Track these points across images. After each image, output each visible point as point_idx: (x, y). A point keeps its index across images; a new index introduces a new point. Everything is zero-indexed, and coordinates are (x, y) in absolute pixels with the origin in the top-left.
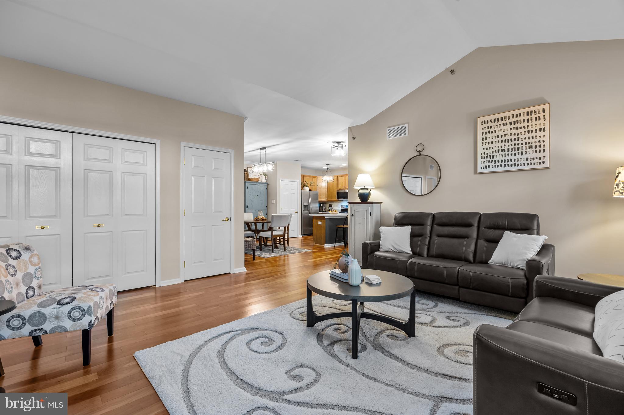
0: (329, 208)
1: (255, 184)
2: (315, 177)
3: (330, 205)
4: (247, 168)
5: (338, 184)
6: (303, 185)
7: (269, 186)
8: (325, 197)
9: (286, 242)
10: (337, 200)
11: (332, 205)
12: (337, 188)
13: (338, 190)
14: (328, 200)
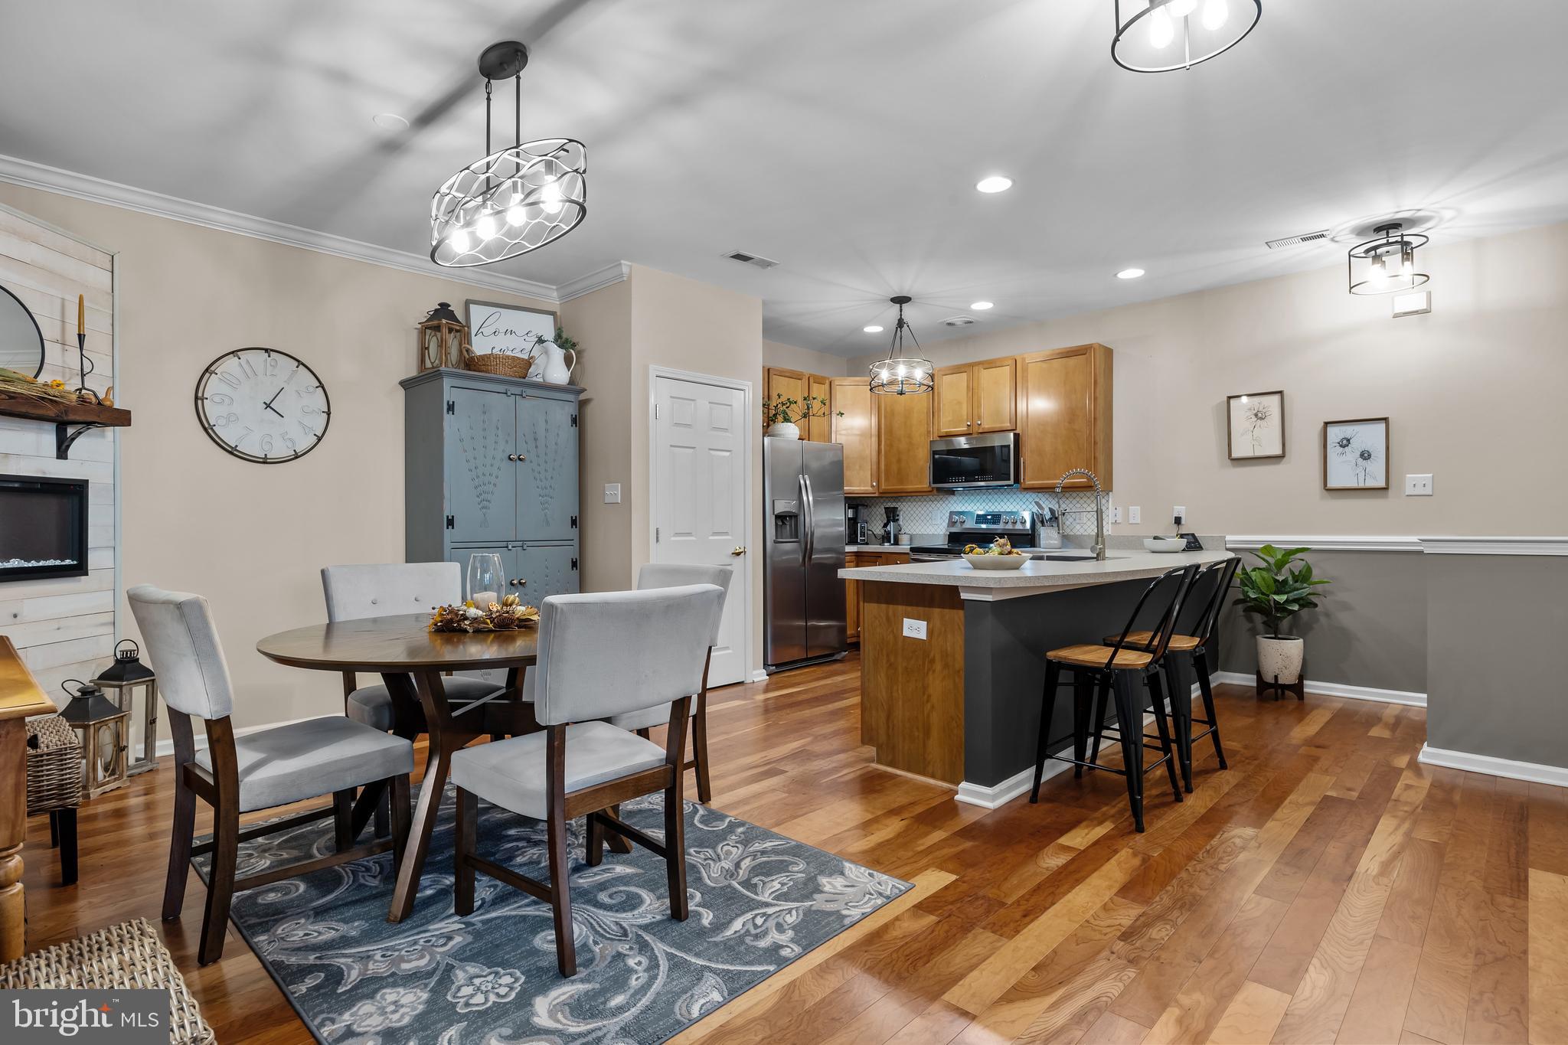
0: (885, 525)
1: (501, 388)
2: (820, 381)
3: (892, 515)
4: (467, 303)
5: (934, 412)
6: (771, 418)
7: (590, 410)
8: (867, 474)
9: (689, 778)
10: (930, 489)
11: (898, 516)
12: (929, 432)
13: (938, 439)
14: (883, 487)
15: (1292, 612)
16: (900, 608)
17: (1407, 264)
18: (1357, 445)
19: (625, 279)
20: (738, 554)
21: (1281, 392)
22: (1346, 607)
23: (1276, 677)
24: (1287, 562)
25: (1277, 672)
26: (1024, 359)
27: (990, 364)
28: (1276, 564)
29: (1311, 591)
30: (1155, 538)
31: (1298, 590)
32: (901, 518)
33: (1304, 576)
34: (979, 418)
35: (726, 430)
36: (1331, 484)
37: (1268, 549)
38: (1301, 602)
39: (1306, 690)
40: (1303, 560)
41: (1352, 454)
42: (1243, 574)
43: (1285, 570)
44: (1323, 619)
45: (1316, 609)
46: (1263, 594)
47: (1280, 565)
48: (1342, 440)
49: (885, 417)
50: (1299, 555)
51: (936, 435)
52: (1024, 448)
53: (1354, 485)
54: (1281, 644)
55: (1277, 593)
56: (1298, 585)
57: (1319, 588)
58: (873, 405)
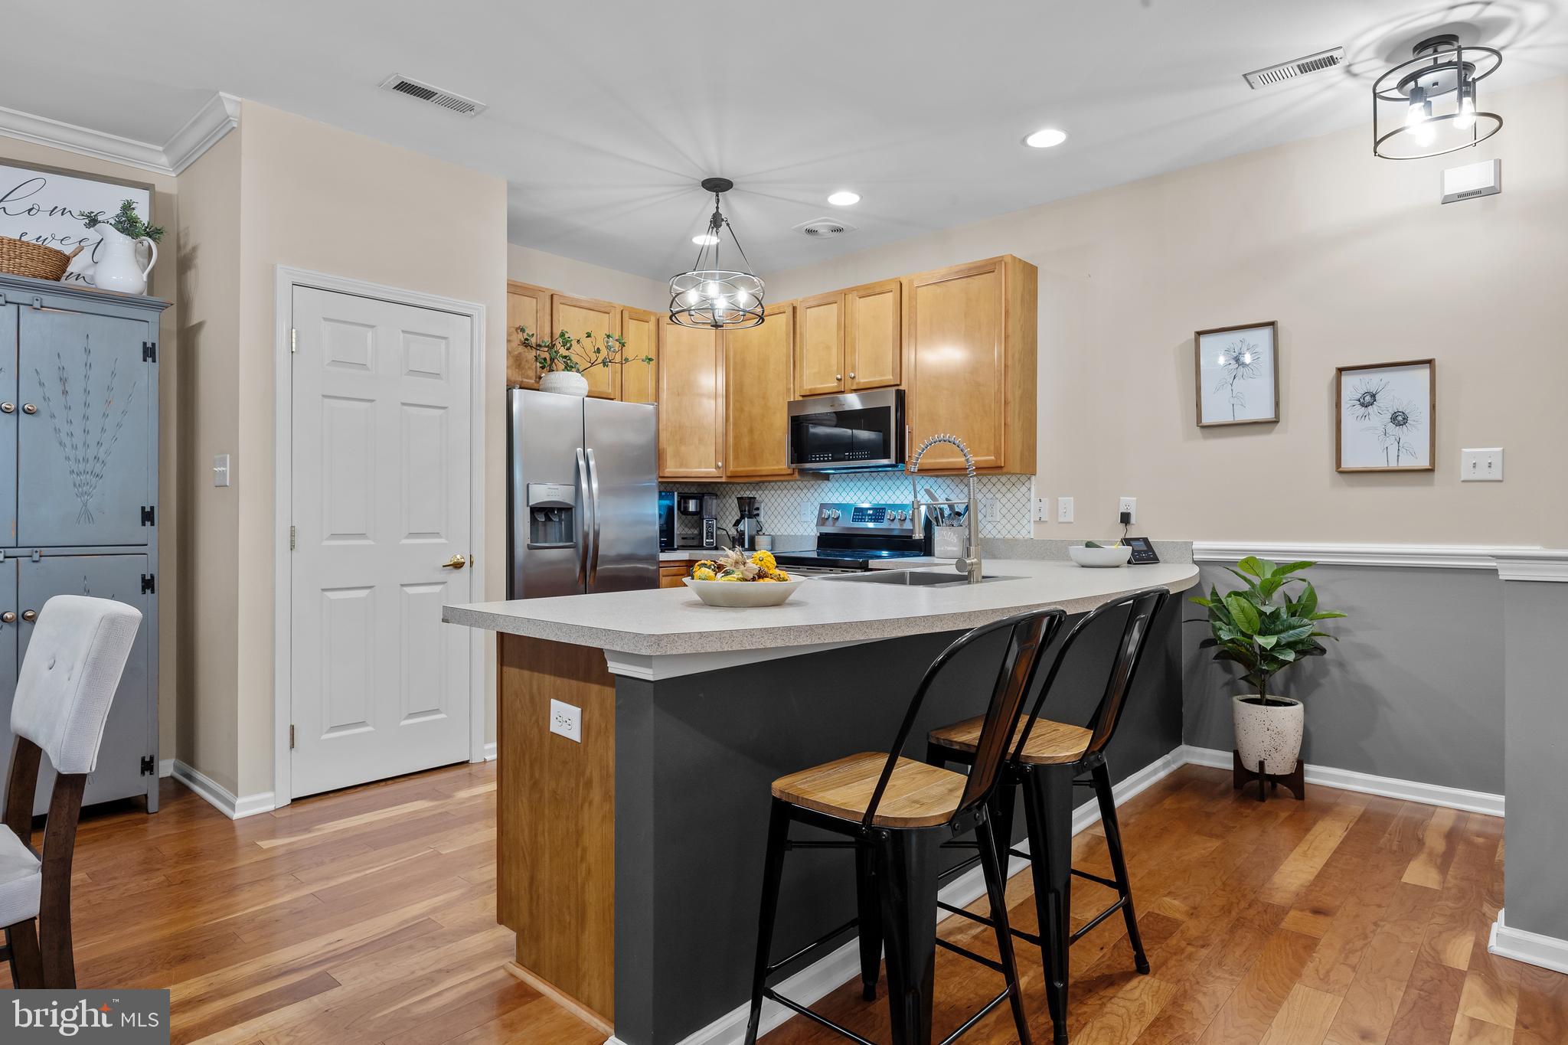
0: (737, 523)
2: (640, 316)
3: (748, 509)
5: (794, 361)
7: (202, 338)
8: (711, 451)
10: (789, 471)
11: (758, 509)
12: (788, 390)
13: (801, 399)
14: (731, 468)
15: (1284, 663)
16: (548, 679)
17: (1467, 100)
18: (1386, 404)
19: (235, 125)
20: (458, 566)
21: (1272, 324)
22: (1369, 653)
23: (1261, 764)
24: (1279, 585)
25: (1263, 756)
26: (911, 282)
27: (868, 291)
28: (1262, 586)
29: (1316, 630)
30: (1089, 545)
31: (1294, 628)
32: (762, 512)
33: (1303, 608)
34: (853, 369)
35: (437, 375)
36: (1348, 464)
37: (1251, 563)
38: (1300, 647)
39: (1307, 779)
40: (1304, 580)
41: (1378, 416)
42: (1213, 601)
43: (1277, 595)
44: (1335, 672)
45: (1326, 656)
46: (1244, 634)
47: (1269, 589)
48: (1364, 396)
49: (734, 370)
50: (1299, 573)
51: (798, 394)
52: (910, 412)
53: (1381, 464)
54: (1269, 713)
55: (1263, 633)
56: (1294, 620)
57: (1330, 623)
58: (720, 354)
